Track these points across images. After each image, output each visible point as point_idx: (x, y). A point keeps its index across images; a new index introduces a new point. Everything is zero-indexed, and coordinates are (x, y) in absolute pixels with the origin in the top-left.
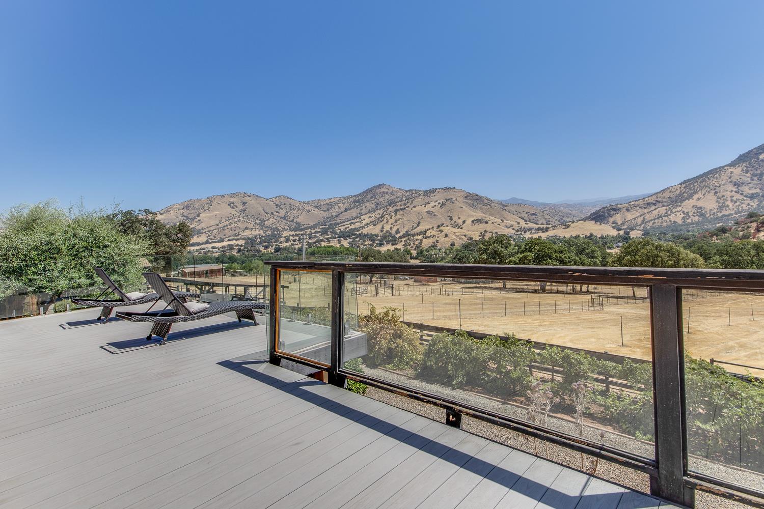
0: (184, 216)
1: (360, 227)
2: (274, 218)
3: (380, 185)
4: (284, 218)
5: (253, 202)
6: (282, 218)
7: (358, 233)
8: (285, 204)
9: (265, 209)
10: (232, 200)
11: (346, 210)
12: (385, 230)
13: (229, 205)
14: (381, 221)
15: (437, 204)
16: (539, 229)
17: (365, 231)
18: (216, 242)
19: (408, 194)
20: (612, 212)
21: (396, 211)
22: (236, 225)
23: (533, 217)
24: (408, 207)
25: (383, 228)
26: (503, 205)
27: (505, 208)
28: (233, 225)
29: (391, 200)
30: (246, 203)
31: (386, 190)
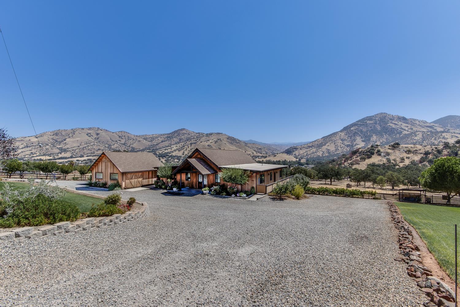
0: (54, 140)
1: (171, 152)
2: (117, 144)
3: (182, 129)
4: (124, 144)
5: (104, 133)
6: (123, 144)
7: (170, 155)
8: (124, 136)
9: (112, 138)
10: (89, 132)
11: (162, 142)
12: (185, 154)
13: (87, 134)
14: (183, 149)
15: (213, 141)
16: (262, 156)
17: (174, 154)
18: (78, 157)
19: (197, 135)
20: (294, 150)
21: (191, 144)
22: (92, 147)
23: (260, 150)
24: (198, 142)
25: (184, 153)
26: (246, 144)
27: (247, 145)
28: (90, 147)
29: (188, 137)
30: (99, 134)
31: (186, 132)
